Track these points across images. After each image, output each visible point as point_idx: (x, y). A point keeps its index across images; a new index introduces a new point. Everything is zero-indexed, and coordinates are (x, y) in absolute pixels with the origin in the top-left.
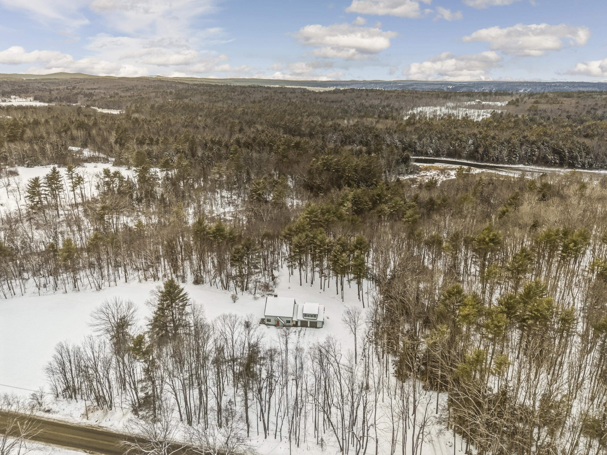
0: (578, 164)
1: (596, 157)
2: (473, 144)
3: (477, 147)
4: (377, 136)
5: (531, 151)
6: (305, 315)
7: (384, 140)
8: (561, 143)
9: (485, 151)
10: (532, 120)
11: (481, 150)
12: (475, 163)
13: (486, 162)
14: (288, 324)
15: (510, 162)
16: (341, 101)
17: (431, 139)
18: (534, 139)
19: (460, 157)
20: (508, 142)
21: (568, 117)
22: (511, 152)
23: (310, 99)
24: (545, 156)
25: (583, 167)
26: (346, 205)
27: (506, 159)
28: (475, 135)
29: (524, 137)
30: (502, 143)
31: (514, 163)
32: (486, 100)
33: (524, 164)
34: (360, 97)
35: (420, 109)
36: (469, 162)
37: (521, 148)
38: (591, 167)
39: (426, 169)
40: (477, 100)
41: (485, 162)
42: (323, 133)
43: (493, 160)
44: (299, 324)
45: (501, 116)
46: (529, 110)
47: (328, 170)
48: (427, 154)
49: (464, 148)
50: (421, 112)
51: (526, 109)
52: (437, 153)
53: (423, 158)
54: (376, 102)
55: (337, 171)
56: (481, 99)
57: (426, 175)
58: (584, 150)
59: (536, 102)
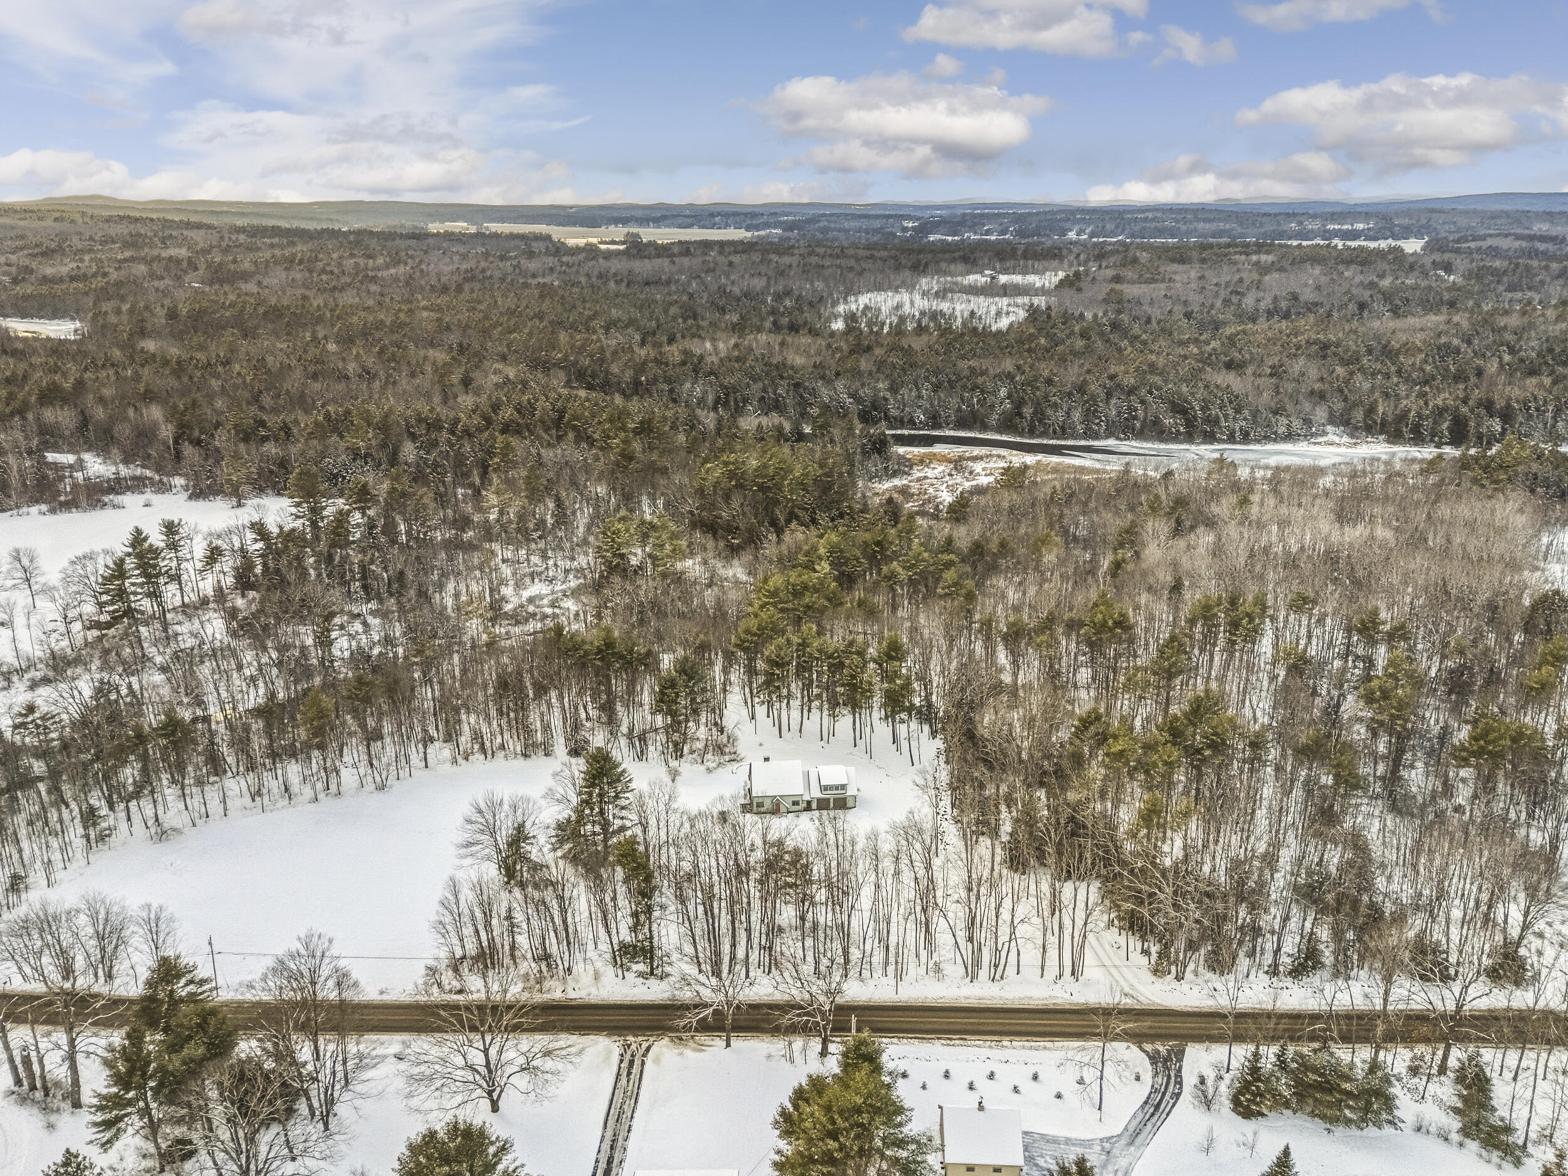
0: (1222, 433)
1: (1255, 414)
2: (1009, 397)
3: (1019, 405)
4: (797, 385)
5: (1129, 408)
6: (826, 788)
7: (814, 393)
8: (1185, 389)
9: (1035, 413)
10: (1115, 326)
11: (1027, 411)
12: (1018, 439)
13: (1041, 436)
14: (796, 808)
15: (1090, 434)
16: (668, 283)
17: (918, 389)
18: (1132, 381)
19: (985, 428)
20: (1081, 389)
21: (1188, 315)
22: (1090, 414)
23: (588, 275)
24: (1157, 417)
25: (1231, 439)
26: (817, 567)
27: (1080, 428)
28: (1010, 377)
29: (1112, 377)
30: (1070, 394)
31: (1097, 437)
32: (1005, 271)
33: (1118, 438)
34: (714, 270)
35: (864, 300)
36: (1004, 438)
37: (1107, 402)
38: (1246, 438)
39: (922, 461)
40: (987, 272)
41: (1039, 436)
42: (669, 380)
43: (1055, 432)
44: (814, 805)
45: (1049, 317)
46: (1106, 301)
47: (740, 486)
48: (912, 424)
49: (992, 406)
50: (867, 308)
51: (1100, 298)
52: (935, 421)
53: (906, 432)
54: (758, 284)
55: (762, 488)
56: (994, 269)
57: (926, 478)
58: (1231, 402)
59: (1117, 279)
